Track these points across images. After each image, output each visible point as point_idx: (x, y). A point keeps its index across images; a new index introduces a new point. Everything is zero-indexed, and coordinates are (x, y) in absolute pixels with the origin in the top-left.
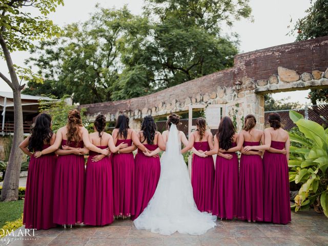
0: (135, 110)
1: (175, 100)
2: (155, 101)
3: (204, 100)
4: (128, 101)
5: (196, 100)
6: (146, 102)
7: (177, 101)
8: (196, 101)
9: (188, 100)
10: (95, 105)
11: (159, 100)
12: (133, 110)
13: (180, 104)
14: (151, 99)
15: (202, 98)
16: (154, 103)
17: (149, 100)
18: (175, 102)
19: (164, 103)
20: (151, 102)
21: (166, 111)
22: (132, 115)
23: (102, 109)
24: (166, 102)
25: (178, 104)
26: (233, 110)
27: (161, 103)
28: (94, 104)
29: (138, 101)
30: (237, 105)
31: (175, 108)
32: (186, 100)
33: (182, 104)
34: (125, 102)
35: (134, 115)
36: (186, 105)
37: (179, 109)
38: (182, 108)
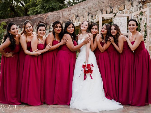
0: (51, 23)
1: (87, 13)
2: (69, 14)
3: (114, 12)
4: (44, 15)
5: (106, 11)
6: (61, 15)
7: (89, 14)
8: (107, 13)
9: (99, 12)
10: (14, 20)
11: (73, 13)
12: (49, 23)
13: (92, 17)
14: (66, 13)
15: (111, 10)
16: (68, 17)
17: (63, 14)
18: (87, 14)
19: (77, 16)
20: (65, 16)
22: (48, 27)
23: (19, 23)
24: (79, 15)
25: (90, 17)
26: (138, 18)
27: (75, 16)
28: (12, 18)
29: (54, 15)
30: (141, 14)
32: (98, 12)
34: (41, 17)
35: (50, 28)
36: (97, 17)
37: (91, 21)
38: (93, 20)
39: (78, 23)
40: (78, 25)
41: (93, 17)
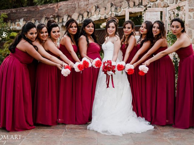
0: (64, 15)
1: (110, 3)
2: (87, 5)
3: (144, 4)
4: (55, 6)
5: (134, 3)
6: (77, 5)
7: (112, 5)
8: (134, 5)
9: (125, 4)
10: (17, 11)
11: (92, 4)
12: (61, 15)
13: (116, 9)
14: (82, 3)
15: (140, 2)
16: (85, 7)
17: (80, 4)
18: (110, 6)
19: (97, 7)
20: (82, 6)
21: (100, 16)
22: (61, 21)
23: (24, 15)
24: (100, 6)
25: (113, 9)
26: (174, 14)
27: (94, 7)
28: (15, 9)
29: (68, 5)
30: (178, 8)
31: (110, 13)
32: (123, 3)
33: (118, 8)
34: (51, 7)
35: (63, 22)
36: (122, 9)
37: (115, 14)
38: (118, 13)
39: (98, 17)
40: (99, 19)
41: (118, 9)
